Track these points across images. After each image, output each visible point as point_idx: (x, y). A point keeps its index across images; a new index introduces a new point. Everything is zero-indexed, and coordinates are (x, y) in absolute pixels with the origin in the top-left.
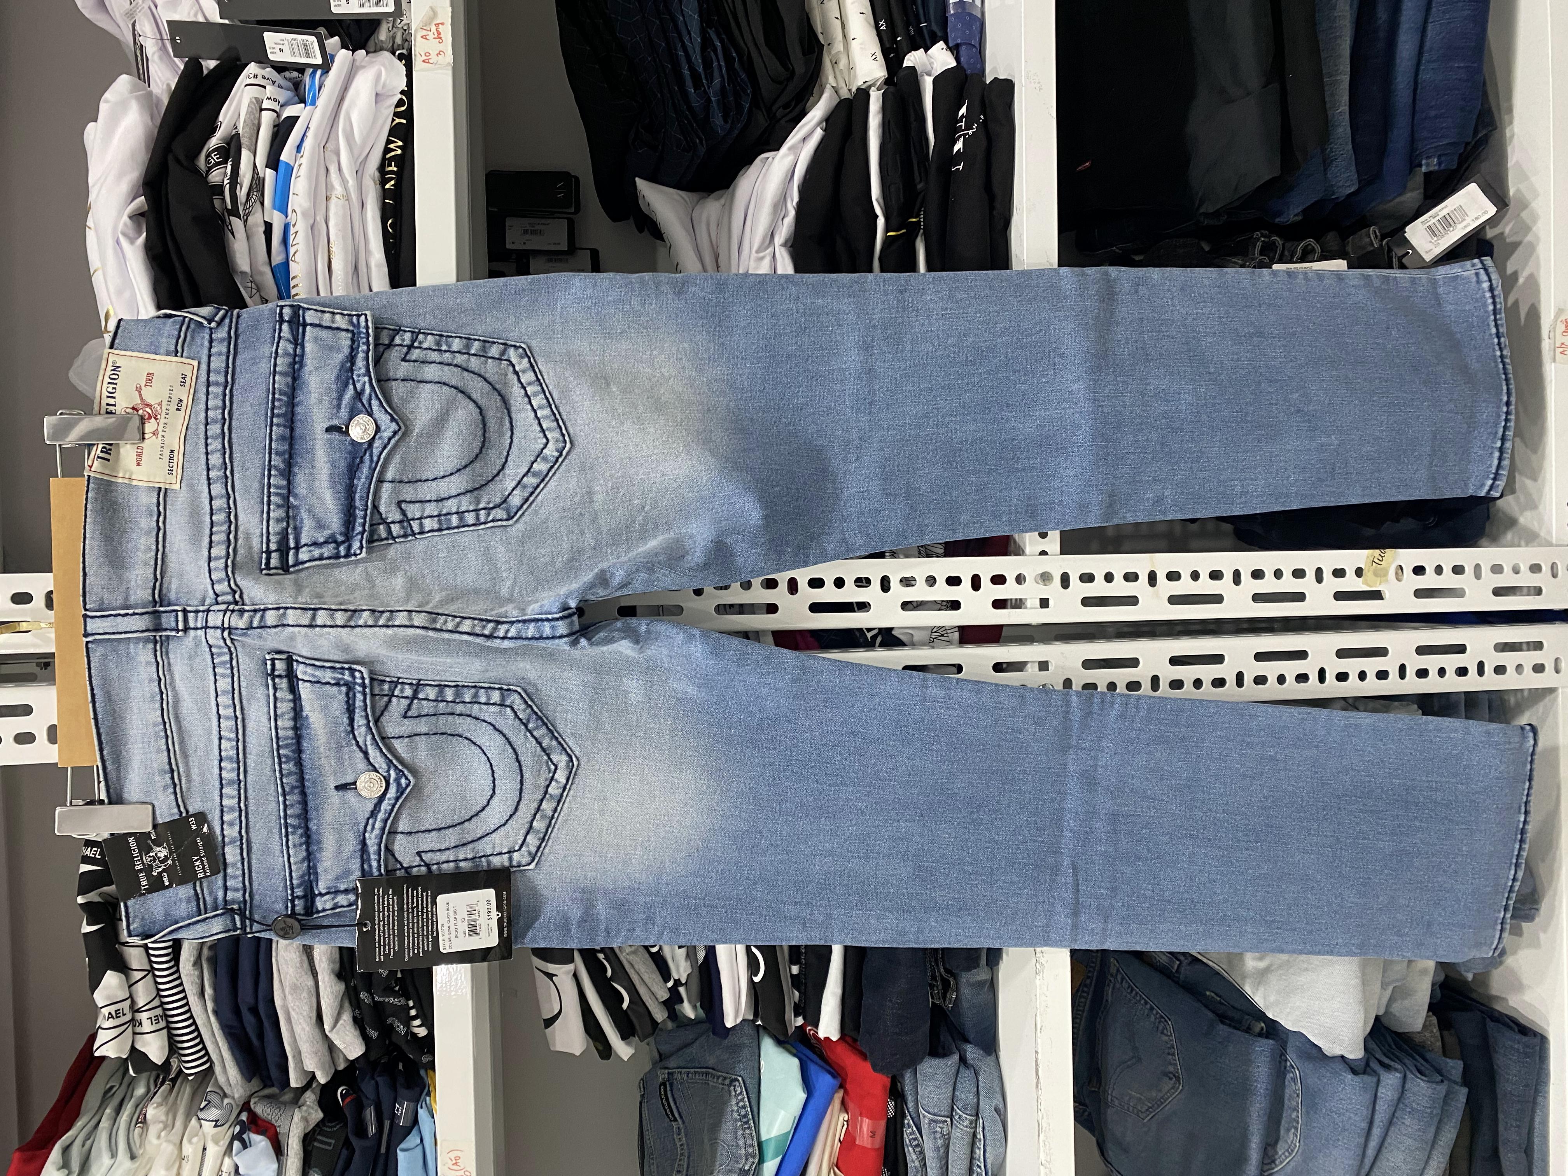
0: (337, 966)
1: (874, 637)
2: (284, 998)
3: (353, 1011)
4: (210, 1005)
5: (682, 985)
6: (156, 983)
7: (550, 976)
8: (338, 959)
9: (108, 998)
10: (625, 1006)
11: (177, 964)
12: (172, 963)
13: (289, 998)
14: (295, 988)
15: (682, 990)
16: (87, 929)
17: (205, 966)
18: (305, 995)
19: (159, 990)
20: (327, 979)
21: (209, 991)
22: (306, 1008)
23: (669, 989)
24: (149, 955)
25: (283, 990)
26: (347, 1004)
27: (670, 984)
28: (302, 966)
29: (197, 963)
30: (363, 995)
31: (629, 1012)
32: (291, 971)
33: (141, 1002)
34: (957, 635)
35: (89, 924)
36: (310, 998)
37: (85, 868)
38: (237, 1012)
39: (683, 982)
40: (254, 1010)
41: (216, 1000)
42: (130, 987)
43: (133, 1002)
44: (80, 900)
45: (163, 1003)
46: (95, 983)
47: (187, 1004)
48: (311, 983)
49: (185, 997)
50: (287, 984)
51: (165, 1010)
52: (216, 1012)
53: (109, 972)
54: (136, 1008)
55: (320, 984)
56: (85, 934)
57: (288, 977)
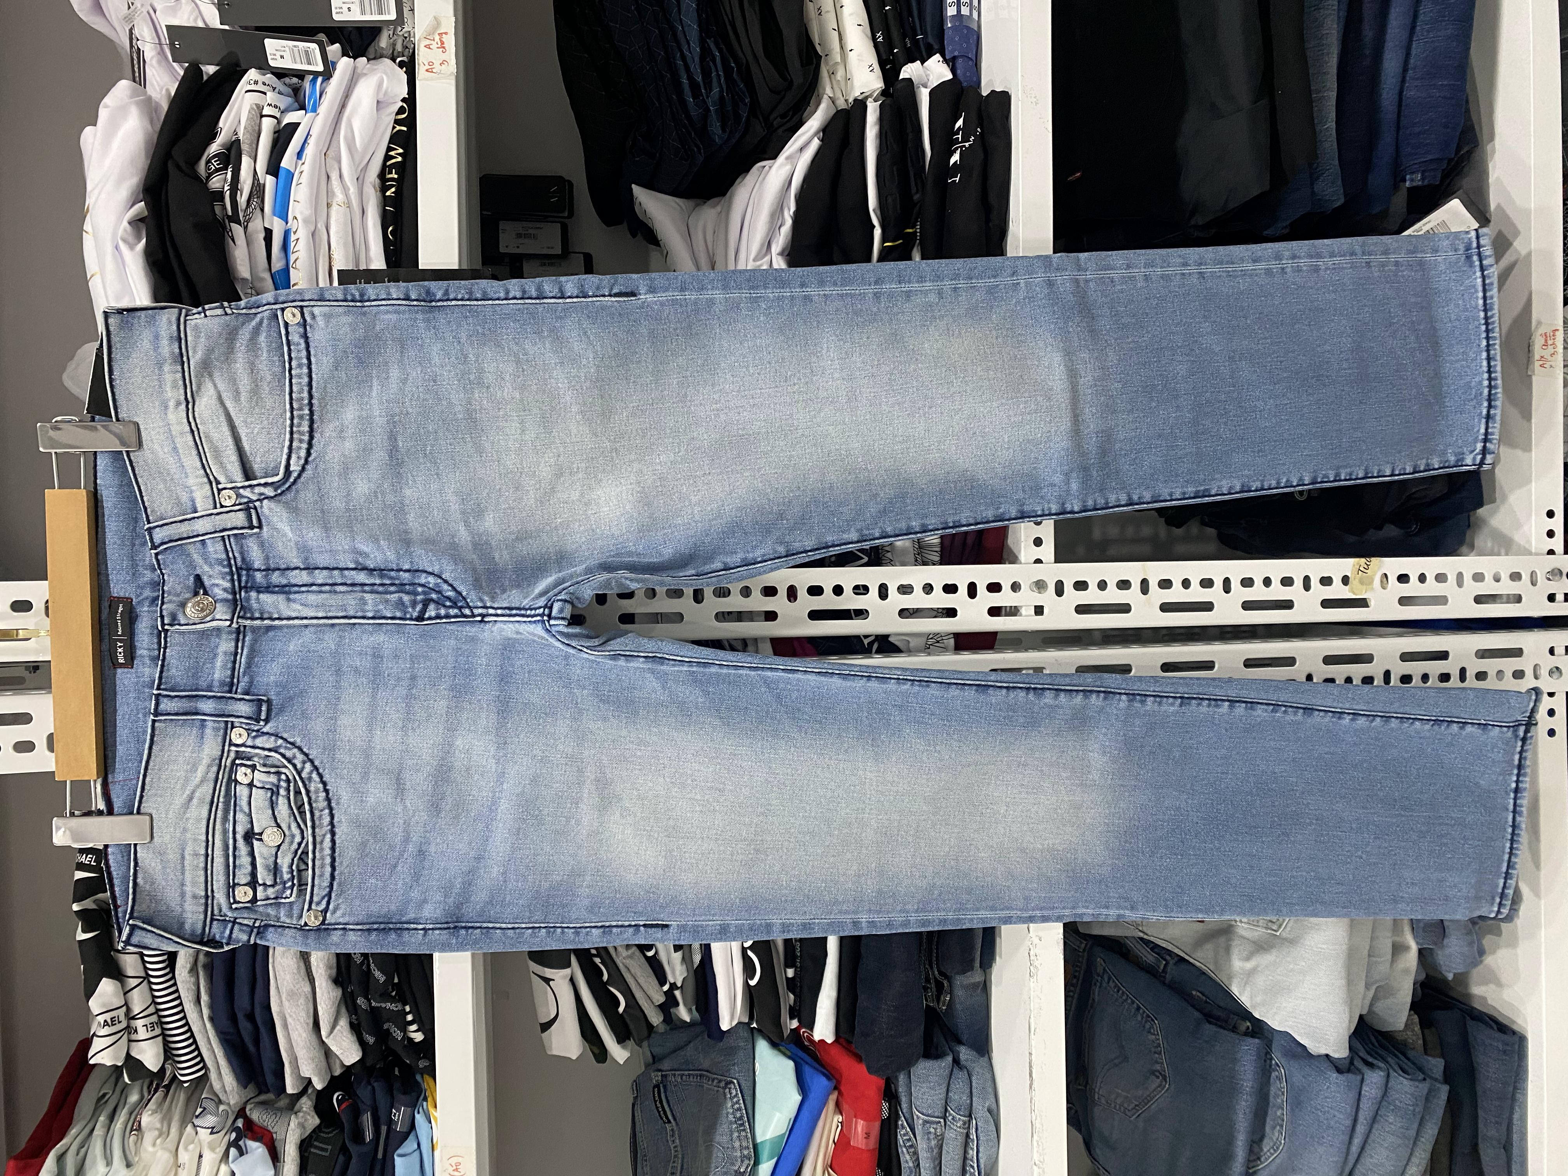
0: (334, 971)
1: (871, 644)
2: (281, 1004)
3: (350, 1016)
4: (206, 1012)
5: (677, 988)
6: (152, 990)
7: (547, 981)
8: (335, 965)
9: (104, 1005)
10: (621, 1009)
11: (173, 971)
12: (167, 970)
13: (286, 1004)
14: (292, 994)
15: (677, 993)
16: (82, 936)
17: (201, 973)
18: (302, 1001)
19: (154, 997)
20: (324, 984)
21: (204, 998)
22: (303, 1014)
23: (665, 993)
24: (144, 962)
25: (280, 997)
26: (343, 1010)
27: (666, 988)
28: (299, 972)
29: (193, 970)
30: (360, 1001)
31: (625, 1016)
32: (288, 977)
33: (136, 1010)
34: (952, 641)
35: (84, 931)
36: (307, 1004)
37: (80, 875)
38: (233, 1018)
39: (679, 985)
40: (251, 1017)
41: (212, 1007)
42: (125, 994)
43: (129, 1010)
44: (76, 907)
45: (158, 1010)
46: (90, 992)
47: (183, 1011)
48: (307, 989)
49: (181, 1004)
50: (283, 991)
51: (160, 1017)
52: (211, 1019)
53: (104, 979)
54: (132, 1015)
55: (317, 990)
56: (80, 942)
57: (285, 983)
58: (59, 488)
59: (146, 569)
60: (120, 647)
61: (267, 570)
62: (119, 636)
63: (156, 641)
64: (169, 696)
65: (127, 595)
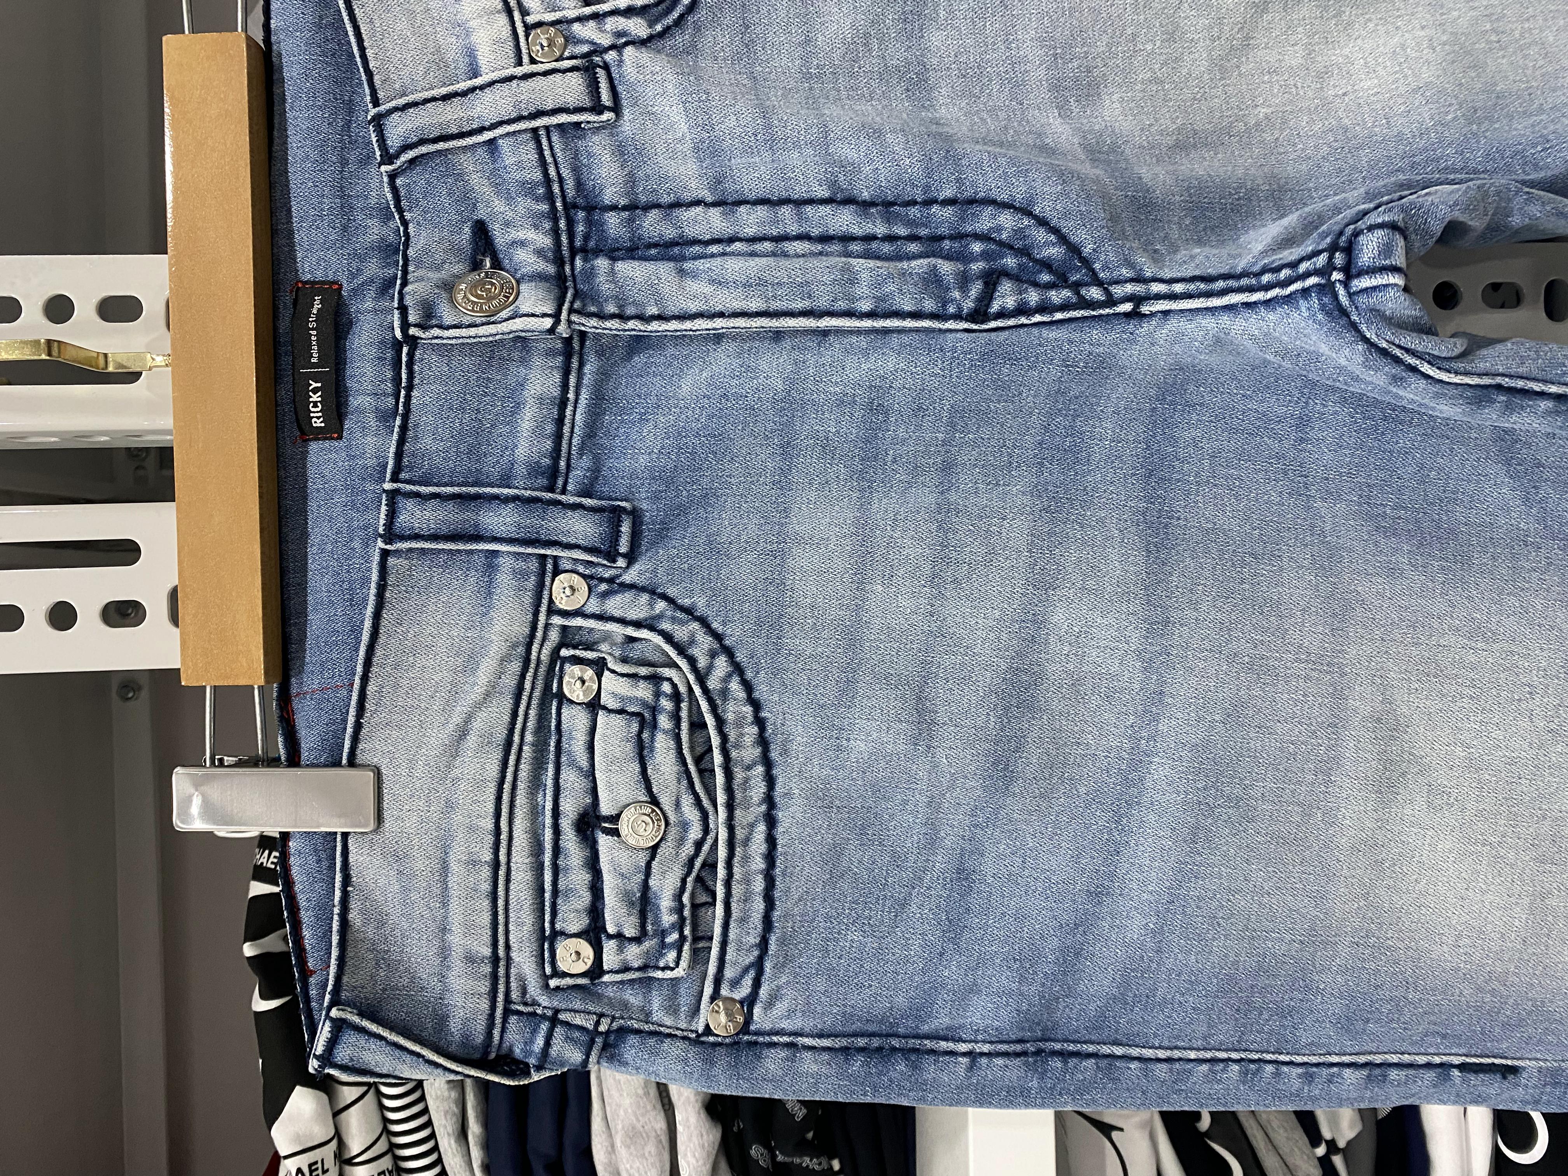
2: (611, 1150)
4: (476, 1154)
5: (1340, 1152)
6: (382, 1107)
7: (1106, 1129)
9: (297, 1138)
13: (622, 1151)
14: (634, 1136)
15: (1338, 1160)
16: (261, 1005)
18: (651, 1148)
19: (388, 1121)
20: (694, 1120)
21: (475, 1128)
22: (653, 1173)
23: (1320, 1159)
25: (610, 1135)
26: (723, 1165)
27: (1321, 1151)
28: (647, 1094)
30: (756, 1151)
32: (627, 1101)
33: (355, 1146)
35: (264, 997)
36: (660, 1154)
37: (258, 889)
38: (525, 1171)
39: (1342, 1144)
40: (555, 1169)
41: (487, 1145)
42: (336, 1114)
43: (342, 1145)
44: (249, 950)
45: (395, 1147)
46: (273, 1111)
47: (436, 1148)
48: (660, 1124)
49: (433, 1136)
50: (618, 1127)
51: (397, 1158)
52: (487, 1168)
53: (298, 1089)
54: (347, 1156)
55: (680, 1128)
56: (257, 1014)
57: (622, 1113)
58: (193, 31)
59: (371, 217)
60: (315, 391)
61: (632, 207)
62: (314, 366)
63: (389, 374)
64: (417, 495)
65: (330, 278)
